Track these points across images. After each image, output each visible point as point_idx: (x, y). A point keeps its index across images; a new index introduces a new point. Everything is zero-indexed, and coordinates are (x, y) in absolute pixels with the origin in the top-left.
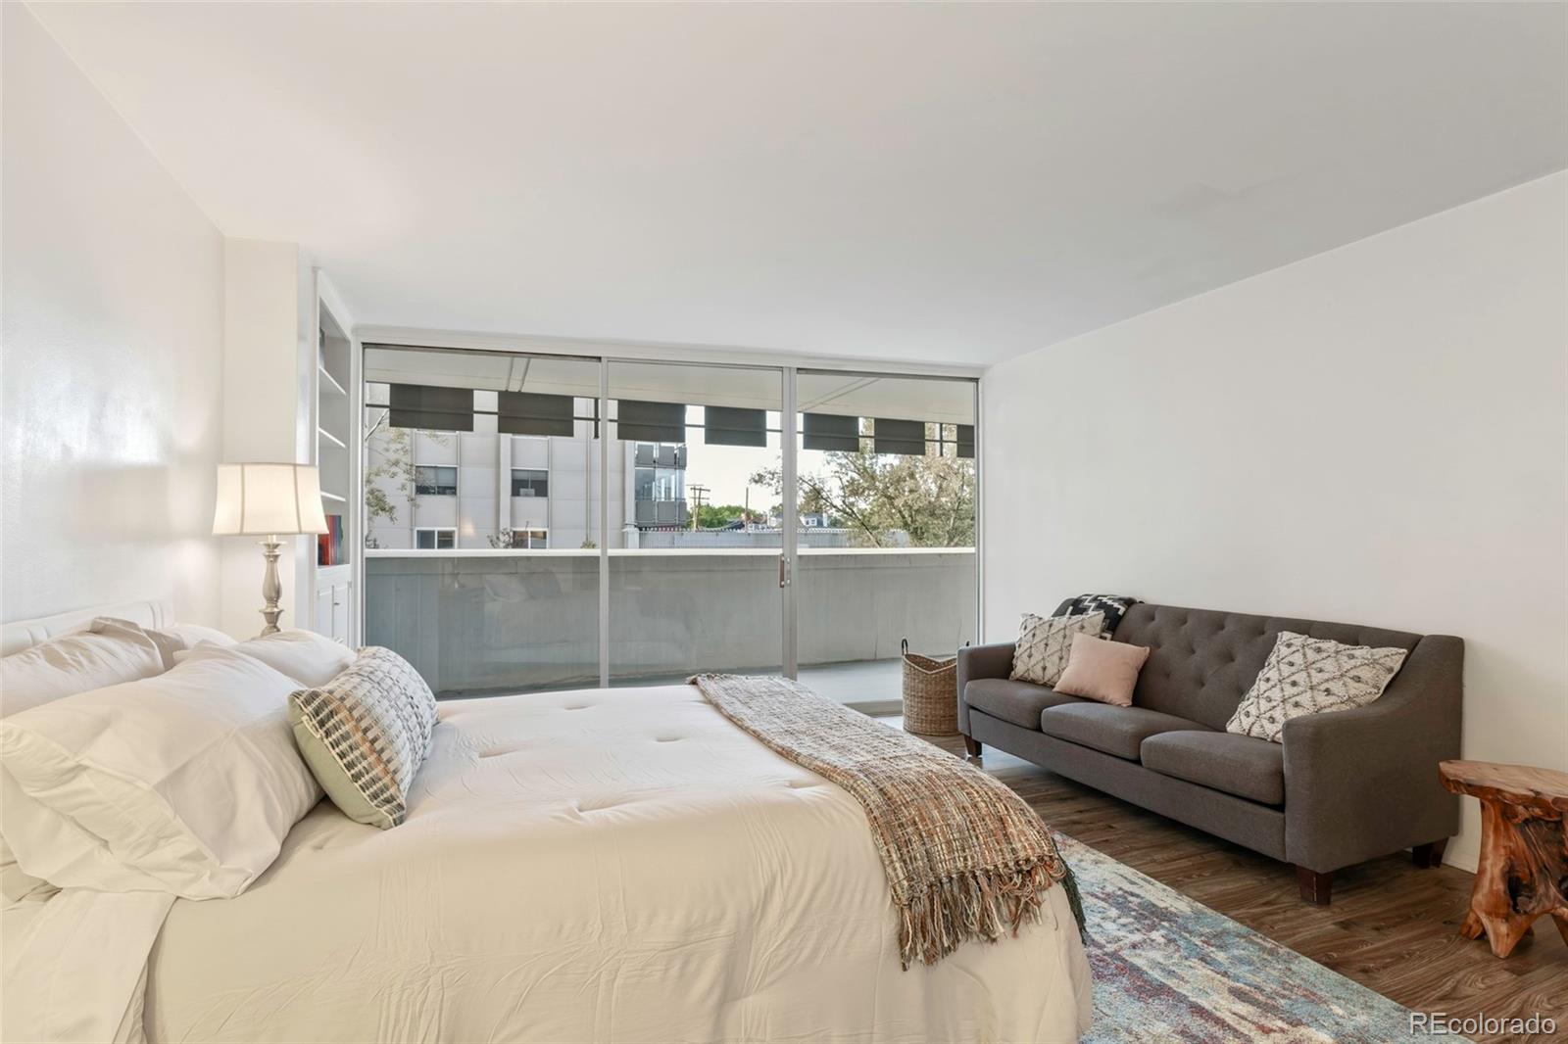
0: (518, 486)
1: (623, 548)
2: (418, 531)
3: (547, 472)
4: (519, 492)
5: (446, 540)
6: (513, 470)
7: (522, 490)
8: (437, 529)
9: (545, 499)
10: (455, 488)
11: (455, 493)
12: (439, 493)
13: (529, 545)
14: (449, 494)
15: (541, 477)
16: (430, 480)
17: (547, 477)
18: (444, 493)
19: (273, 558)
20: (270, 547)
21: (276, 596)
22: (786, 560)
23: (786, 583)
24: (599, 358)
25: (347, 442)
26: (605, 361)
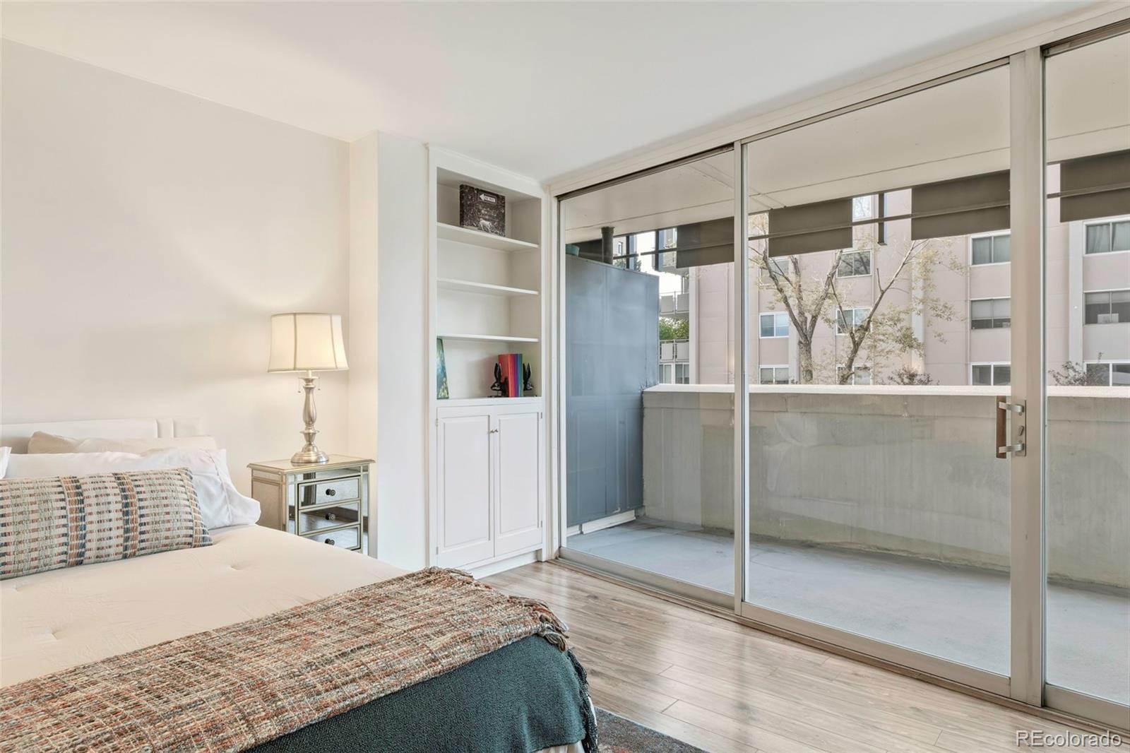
0: (1093, 313)
2: (973, 367)
4: (1096, 318)
5: (1003, 374)
6: (1086, 294)
7: (1100, 317)
8: (992, 364)
12: (994, 327)
14: (1005, 327)
15: (1128, 298)
16: (985, 313)
18: (1000, 326)
19: (309, 390)
20: (308, 381)
21: (310, 420)
22: (1010, 407)
23: (1010, 449)
24: (732, 145)
25: (538, 288)
26: (737, 146)
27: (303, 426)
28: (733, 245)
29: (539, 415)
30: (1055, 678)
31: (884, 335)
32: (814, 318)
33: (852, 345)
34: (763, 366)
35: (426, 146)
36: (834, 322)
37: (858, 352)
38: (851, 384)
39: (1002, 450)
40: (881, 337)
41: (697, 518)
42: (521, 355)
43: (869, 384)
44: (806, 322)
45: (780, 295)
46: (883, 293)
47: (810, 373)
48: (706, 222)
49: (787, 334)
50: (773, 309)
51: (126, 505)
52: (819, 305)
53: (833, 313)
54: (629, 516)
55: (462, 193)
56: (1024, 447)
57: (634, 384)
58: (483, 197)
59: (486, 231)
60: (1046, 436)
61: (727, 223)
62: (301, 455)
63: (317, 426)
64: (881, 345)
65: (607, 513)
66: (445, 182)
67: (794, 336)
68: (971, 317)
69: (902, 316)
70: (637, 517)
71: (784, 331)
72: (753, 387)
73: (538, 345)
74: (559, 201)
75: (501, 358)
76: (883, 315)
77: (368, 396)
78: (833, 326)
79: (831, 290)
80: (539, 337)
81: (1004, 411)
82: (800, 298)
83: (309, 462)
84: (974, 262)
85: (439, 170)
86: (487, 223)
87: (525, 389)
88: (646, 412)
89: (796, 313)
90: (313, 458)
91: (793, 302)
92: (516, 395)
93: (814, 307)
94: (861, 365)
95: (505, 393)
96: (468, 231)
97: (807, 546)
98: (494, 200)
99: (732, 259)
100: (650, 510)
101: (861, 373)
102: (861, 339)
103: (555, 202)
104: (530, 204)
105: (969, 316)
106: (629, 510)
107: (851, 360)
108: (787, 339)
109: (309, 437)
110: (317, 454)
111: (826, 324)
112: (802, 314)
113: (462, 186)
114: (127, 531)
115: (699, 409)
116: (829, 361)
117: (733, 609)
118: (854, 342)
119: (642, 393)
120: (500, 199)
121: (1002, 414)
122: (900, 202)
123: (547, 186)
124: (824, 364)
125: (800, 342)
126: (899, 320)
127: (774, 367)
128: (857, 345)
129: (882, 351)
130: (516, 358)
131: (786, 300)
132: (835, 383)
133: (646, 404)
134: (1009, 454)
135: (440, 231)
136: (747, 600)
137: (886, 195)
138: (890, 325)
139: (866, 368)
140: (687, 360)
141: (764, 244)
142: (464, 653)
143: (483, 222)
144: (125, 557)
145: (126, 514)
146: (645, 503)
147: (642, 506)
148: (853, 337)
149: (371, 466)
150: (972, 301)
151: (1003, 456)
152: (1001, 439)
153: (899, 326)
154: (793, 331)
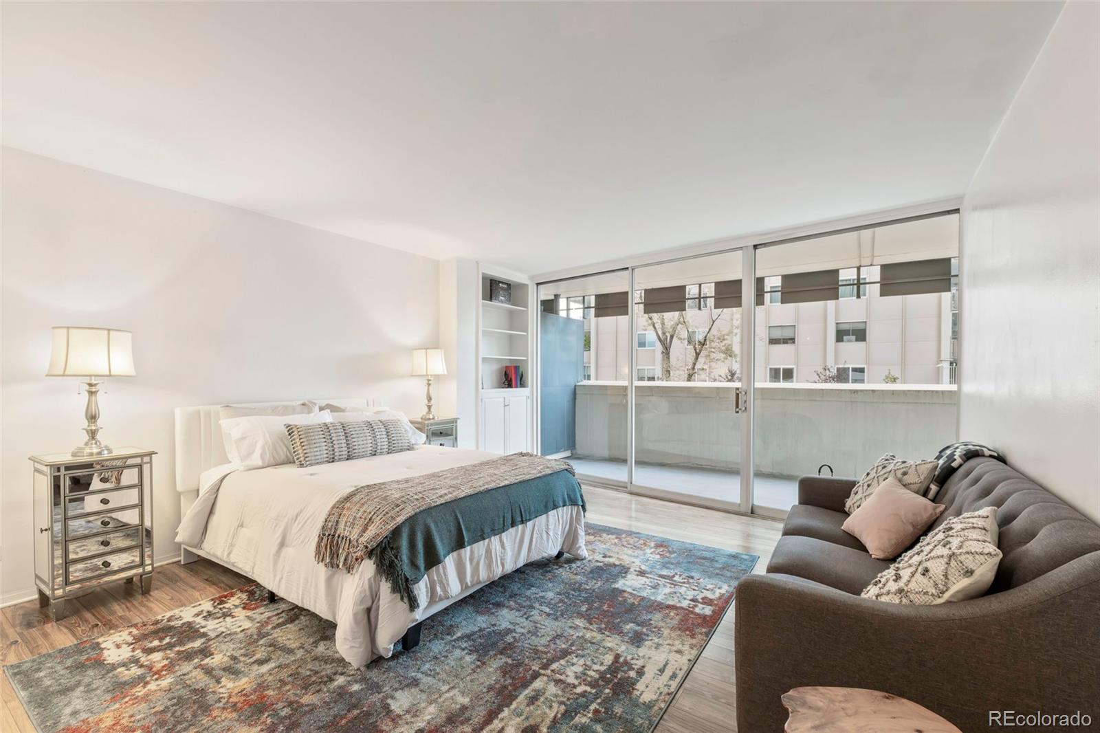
0: (841, 335)
1: (938, 383)
2: (771, 369)
3: (865, 322)
4: (843, 338)
5: (788, 374)
6: (837, 323)
7: (845, 338)
8: (782, 367)
9: (864, 343)
10: (794, 339)
11: (794, 342)
12: (784, 343)
13: (850, 381)
14: (791, 343)
15: (861, 326)
16: (777, 334)
17: (866, 327)
18: (787, 343)
19: (429, 384)
20: (429, 380)
21: (429, 399)
22: (741, 392)
23: (740, 409)
24: (628, 268)
25: (527, 331)
26: (630, 269)
27: (427, 402)
28: (627, 306)
29: (527, 397)
30: (757, 502)
31: (714, 348)
32: (672, 337)
33: (695, 354)
34: (638, 368)
35: (477, 263)
36: (684, 339)
37: (699, 359)
38: (695, 381)
39: (737, 410)
40: (713, 350)
41: (606, 454)
42: (519, 367)
43: (706, 381)
44: (667, 339)
45: (650, 321)
46: (714, 322)
47: (669, 372)
48: (611, 294)
49: (654, 346)
50: (646, 330)
51: (387, 432)
52: (674, 329)
53: (684, 335)
54: (568, 453)
55: (491, 283)
56: (746, 408)
57: (571, 381)
58: (501, 285)
59: (502, 302)
60: (754, 404)
61: (625, 295)
62: (426, 416)
63: (432, 402)
64: (713, 355)
65: (557, 451)
66: (484, 278)
67: (659, 348)
68: (769, 337)
69: (726, 337)
70: (572, 454)
71: (653, 344)
72: (637, 383)
73: (527, 361)
74: (537, 286)
75: (507, 367)
76: (714, 336)
77: (452, 387)
78: (683, 342)
79: (682, 319)
80: (527, 357)
81: (738, 394)
82: (663, 324)
83: (429, 419)
84: (771, 302)
85: (483, 273)
86: (503, 298)
87: (521, 384)
88: (577, 396)
89: (660, 333)
90: (431, 417)
91: (658, 326)
92: (516, 387)
93: (671, 330)
94: (700, 367)
95: (510, 386)
96: (494, 303)
97: (662, 465)
98: (506, 286)
99: (627, 314)
100: (580, 450)
101: (701, 372)
102: (700, 351)
103: (535, 286)
104: (522, 287)
105: (767, 336)
106: (567, 450)
107: (695, 364)
108: (655, 350)
109: (429, 407)
110: (433, 415)
111: (679, 341)
112: (664, 333)
113: (491, 280)
114: (389, 443)
115: (607, 395)
116: (681, 365)
117: (626, 488)
118: (696, 353)
119: (575, 386)
120: (509, 285)
121: (737, 395)
122: (709, 290)
123: (531, 278)
124: (678, 367)
125: (663, 352)
126: (724, 340)
127: (646, 368)
128: (698, 355)
129: (714, 358)
130: (516, 368)
131: (654, 325)
132: (684, 381)
133: (577, 392)
134: (740, 411)
135: (484, 305)
136: (633, 483)
137: (702, 285)
138: (718, 343)
139: (703, 369)
140: (590, 363)
141: (642, 306)
142: (548, 471)
143: (501, 298)
144: (388, 453)
145: (388, 436)
146: (576, 446)
147: (575, 448)
148: (695, 350)
149: (458, 421)
150: (770, 327)
151: (737, 412)
152: (737, 406)
153: (724, 342)
154: (658, 344)
